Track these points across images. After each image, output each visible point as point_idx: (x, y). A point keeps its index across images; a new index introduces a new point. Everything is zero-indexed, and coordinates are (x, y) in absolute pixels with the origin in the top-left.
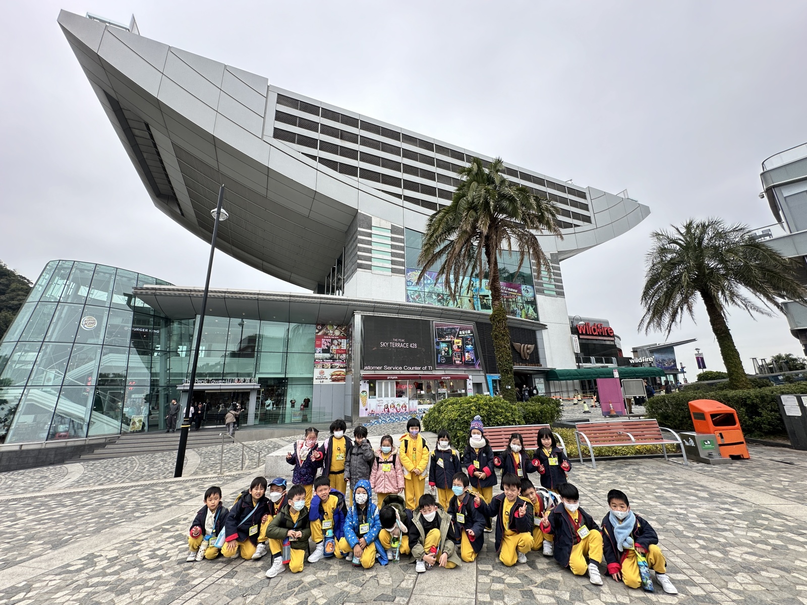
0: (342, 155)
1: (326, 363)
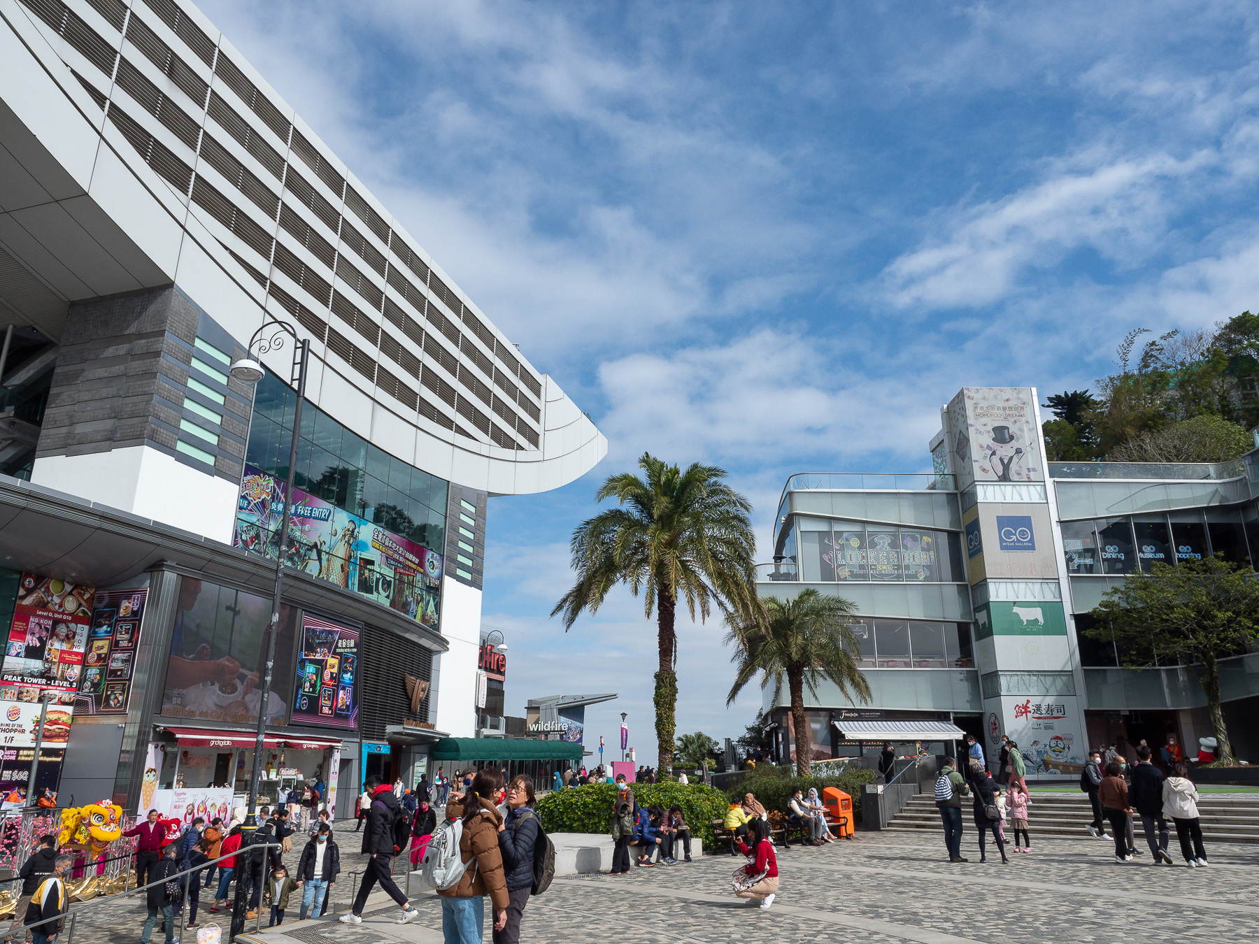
0: (163, 119)
1: (28, 687)
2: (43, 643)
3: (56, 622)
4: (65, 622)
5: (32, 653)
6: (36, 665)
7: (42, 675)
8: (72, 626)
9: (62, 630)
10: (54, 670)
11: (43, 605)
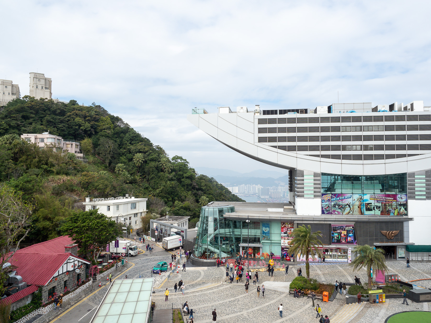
1: (285, 238)
2: (286, 232)
3: (288, 229)
4: (289, 228)
5: (285, 233)
6: (286, 235)
7: (287, 236)
8: (291, 229)
9: (289, 230)
10: (289, 235)
11: (285, 227)
